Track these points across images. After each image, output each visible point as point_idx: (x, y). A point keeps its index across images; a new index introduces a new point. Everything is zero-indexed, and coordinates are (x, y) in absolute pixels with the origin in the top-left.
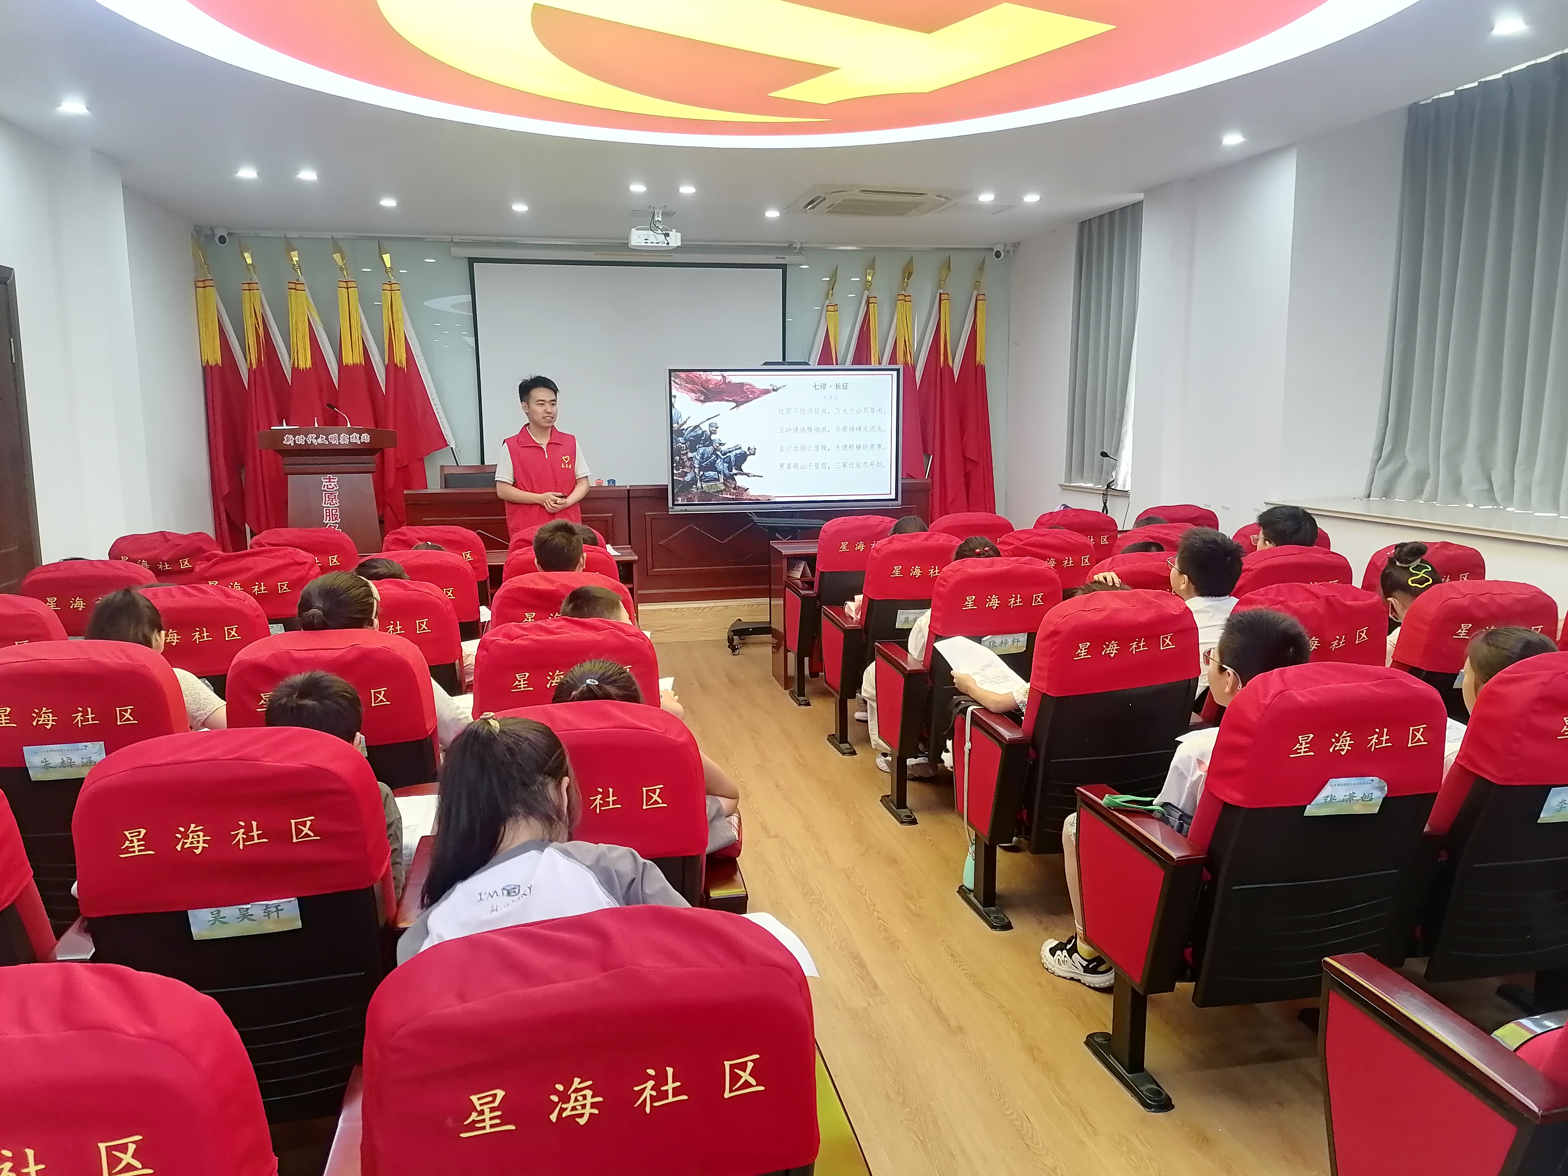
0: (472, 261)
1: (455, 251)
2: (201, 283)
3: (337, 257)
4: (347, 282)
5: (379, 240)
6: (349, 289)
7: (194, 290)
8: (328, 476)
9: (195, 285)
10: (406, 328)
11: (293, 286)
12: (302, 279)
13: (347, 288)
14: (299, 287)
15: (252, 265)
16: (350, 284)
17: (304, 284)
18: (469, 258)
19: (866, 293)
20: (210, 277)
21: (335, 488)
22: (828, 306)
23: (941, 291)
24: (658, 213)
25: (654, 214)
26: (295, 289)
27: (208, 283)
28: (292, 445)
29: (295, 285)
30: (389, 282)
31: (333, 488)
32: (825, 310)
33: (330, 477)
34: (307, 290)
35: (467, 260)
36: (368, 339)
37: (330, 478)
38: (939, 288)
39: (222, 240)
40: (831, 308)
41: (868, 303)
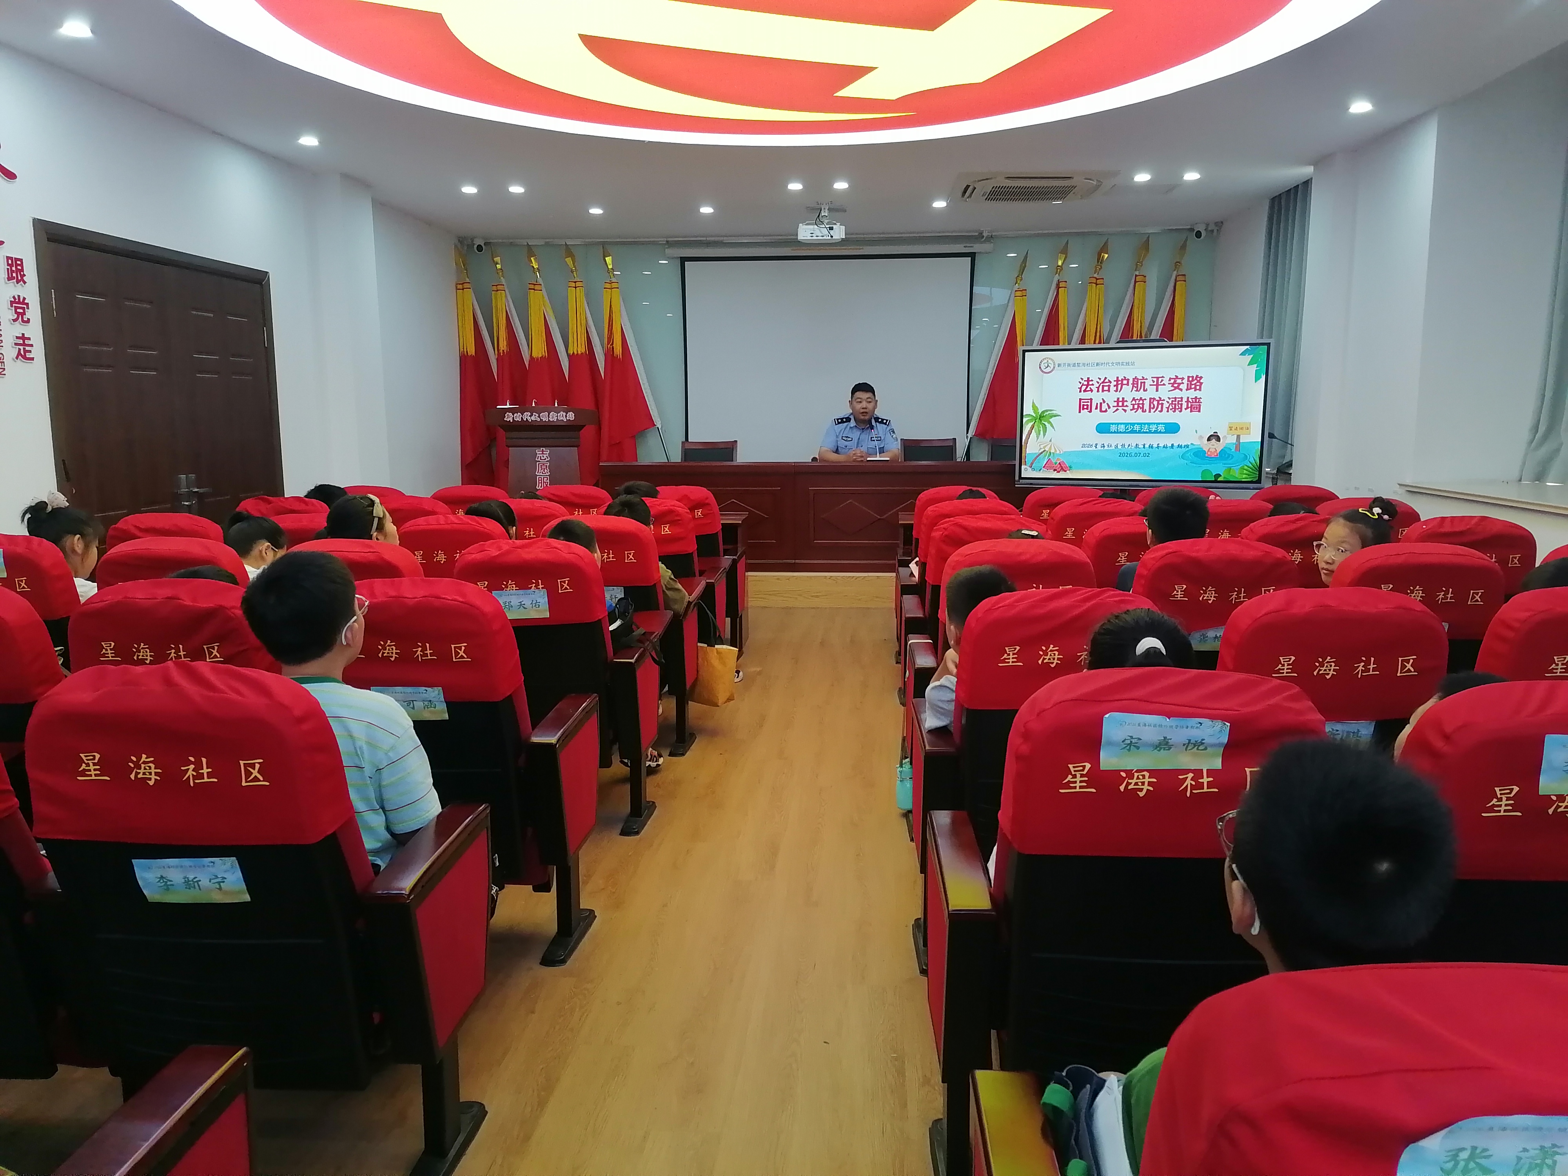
0: (683, 260)
1: (669, 251)
2: (460, 286)
3: (569, 260)
4: (575, 282)
5: (603, 244)
6: (574, 288)
7: (455, 291)
8: (542, 448)
9: (456, 287)
10: (622, 320)
11: (532, 287)
12: (540, 281)
13: (576, 287)
14: (537, 287)
15: (501, 269)
16: (578, 284)
17: (541, 285)
18: (681, 257)
19: (1057, 277)
20: (468, 280)
21: (547, 460)
22: (1016, 291)
23: (1137, 273)
24: (825, 209)
25: (821, 210)
26: (534, 289)
27: (466, 286)
28: (511, 421)
29: (534, 287)
30: (610, 281)
31: (545, 459)
32: (1013, 296)
33: (543, 449)
34: (544, 289)
35: (679, 259)
36: (592, 332)
37: (543, 451)
38: (1136, 270)
39: (480, 248)
40: (1019, 294)
41: (1058, 287)
